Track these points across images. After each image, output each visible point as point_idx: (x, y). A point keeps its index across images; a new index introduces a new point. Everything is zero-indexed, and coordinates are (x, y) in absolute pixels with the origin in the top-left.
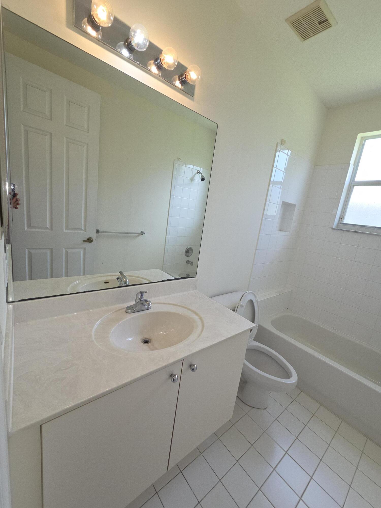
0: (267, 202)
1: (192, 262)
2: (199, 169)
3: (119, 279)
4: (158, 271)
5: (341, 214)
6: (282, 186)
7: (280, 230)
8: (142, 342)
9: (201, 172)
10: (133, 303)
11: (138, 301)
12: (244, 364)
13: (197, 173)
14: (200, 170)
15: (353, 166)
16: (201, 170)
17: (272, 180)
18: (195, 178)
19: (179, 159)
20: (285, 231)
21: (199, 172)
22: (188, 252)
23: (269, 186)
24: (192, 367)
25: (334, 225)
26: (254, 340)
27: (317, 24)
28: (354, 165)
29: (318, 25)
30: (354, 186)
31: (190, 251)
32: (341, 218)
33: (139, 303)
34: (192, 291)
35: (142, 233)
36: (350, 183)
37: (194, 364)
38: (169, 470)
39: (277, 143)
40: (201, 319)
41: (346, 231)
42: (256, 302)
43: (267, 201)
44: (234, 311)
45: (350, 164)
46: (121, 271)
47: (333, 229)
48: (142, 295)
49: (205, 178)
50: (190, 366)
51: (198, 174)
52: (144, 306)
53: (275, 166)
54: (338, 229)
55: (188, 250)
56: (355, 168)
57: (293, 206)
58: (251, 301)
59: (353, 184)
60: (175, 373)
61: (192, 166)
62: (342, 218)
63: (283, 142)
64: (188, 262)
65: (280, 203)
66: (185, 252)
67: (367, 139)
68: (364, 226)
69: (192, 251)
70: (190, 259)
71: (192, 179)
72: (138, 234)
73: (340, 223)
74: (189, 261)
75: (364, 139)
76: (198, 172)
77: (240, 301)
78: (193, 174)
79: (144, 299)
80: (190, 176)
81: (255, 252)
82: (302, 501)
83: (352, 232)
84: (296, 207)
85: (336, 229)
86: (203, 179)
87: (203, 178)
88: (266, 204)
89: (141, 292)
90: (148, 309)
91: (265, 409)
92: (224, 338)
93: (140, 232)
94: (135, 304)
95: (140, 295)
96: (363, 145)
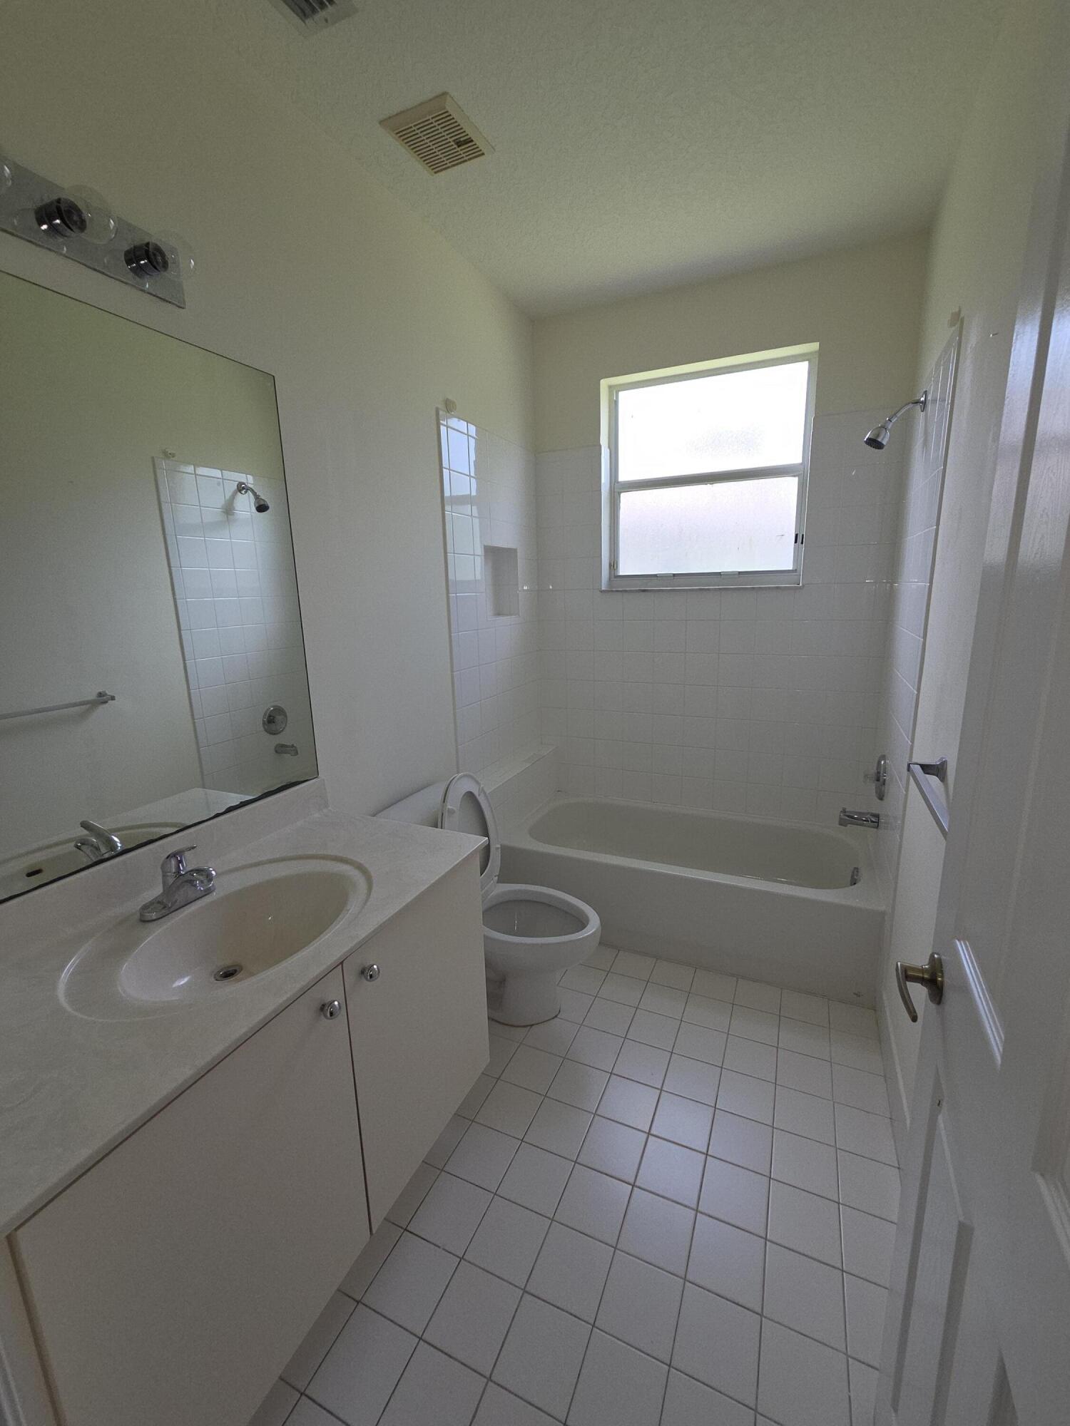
0: (449, 554)
1: (293, 746)
2: (242, 478)
3: (83, 844)
4: (198, 793)
5: (610, 555)
6: (474, 508)
7: (498, 613)
8: (217, 980)
9: (249, 485)
10: (158, 890)
11: (171, 880)
12: (486, 938)
13: (240, 491)
14: (244, 481)
15: (608, 450)
16: (249, 480)
17: (447, 494)
18: (235, 505)
19: (167, 455)
20: (507, 615)
21: (243, 488)
22: (272, 720)
23: (443, 510)
24: (366, 973)
25: (603, 581)
26: (499, 882)
27: (452, 145)
28: (609, 447)
29: (456, 146)
30: (619, 494)
31: (279, 718)
32: (613, 565)
33: (180, 881)
34: (317, 815)
35: (103, 698)
36: (611, 487)
37: (368, 964)
38: (374, 1231)
39: (437, 410)
40: (360, 867)
41: (626, 591)
42: (482, 795)
43: (448, 551)
44: (437, 827)
45: (600, 446)
46: (81, 821)
47: (602, 591)
48: (181, 862)
49: (269, 505)
50: (363, 972)
51: (243, 492)
52: (193, 888)
53: (445, 464)
54: (612, 591)
55: (270, 716)
56: (613, 452)
57: (511, 552)
58: (470, 795)
59: (618, 489)
60: (330, 1000)
61: (219, 472)
62: (615, 566)
63: (449, 407)
64: (281, 749)
65: (480, 551)
66: (264, 723)
67: (619, 391)
68: (655, 576)
69: (286, 716)
70: (283, 739)
71: (229, 510)
72: (88, 706)
73: (613, 577)
74: (283, 746)
75: (615, 390)
76: (241, 488)
77: (444, 802)
78: (228, 495)
79: (189, 869)
80: (220, 502)
81: (452, 677)
82: (701, 1215)
83: (637, 591)
84: (519, 554)
85: (608, 591)
86: (262, 508)
87: (262, 503)
88: (449, 558)
89: (174, 855)
90: (208, 892)
91: (556, 1016)
92: (423, 888)
93: (92, 696)
94: (164, 891)
95: (173, 862)
96: (616, 403)
